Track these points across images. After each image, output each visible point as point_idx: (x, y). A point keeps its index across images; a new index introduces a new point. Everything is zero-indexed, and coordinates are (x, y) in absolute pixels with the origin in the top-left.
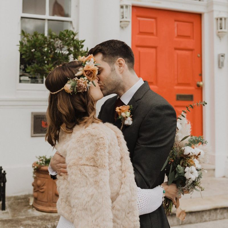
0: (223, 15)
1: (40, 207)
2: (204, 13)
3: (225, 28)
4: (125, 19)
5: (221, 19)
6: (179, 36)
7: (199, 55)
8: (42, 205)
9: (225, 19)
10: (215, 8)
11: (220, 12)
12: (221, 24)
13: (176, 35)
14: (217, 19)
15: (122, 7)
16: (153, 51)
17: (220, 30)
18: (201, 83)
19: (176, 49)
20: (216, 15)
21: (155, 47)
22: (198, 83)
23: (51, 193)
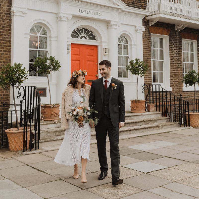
0: (106, 47)
1: (46, 119)
2: (98, 46)
3: (107, 53)
4: (69, 50)
5: (105, 49)
6: (88, 55)
7: (96, 63)
8: (47, 119)
9: (107, 49)
10: (103, 44)
11: (105, 45)
12: (105, 51)
13: (87, 55)
14: (104, 49)
15: (68, 45)
16: (78, 62)
17: (105, 53)
18: (97, 75)
19: (87, 61)
20: (103, 47)
21: (79, 60)
22: (96, 75)
23: (50, 114)
